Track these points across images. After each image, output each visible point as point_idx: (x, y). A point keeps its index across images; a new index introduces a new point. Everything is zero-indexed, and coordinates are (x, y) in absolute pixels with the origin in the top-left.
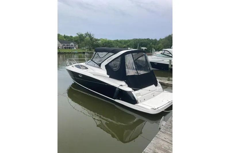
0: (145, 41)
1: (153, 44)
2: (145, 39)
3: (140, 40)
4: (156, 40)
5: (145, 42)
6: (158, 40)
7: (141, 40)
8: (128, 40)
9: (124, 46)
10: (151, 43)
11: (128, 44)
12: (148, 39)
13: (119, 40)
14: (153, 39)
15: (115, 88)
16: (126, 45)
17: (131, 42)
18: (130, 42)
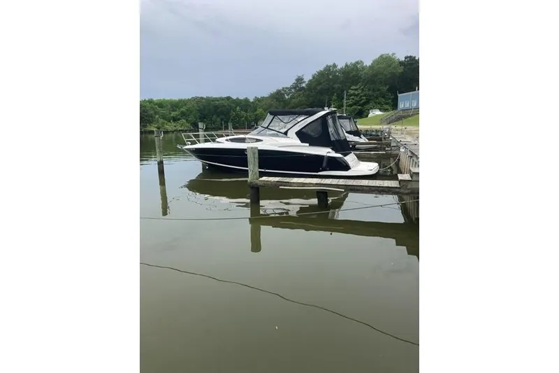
0: (223, 102)
1: (242, 110)
2: (222, 99)
3: (209, 100)
4: (246, 100)
5: (224, 106)
6: (252, 100)
7: (213, 101)
8: (180, 101)
9: (173, 114)
10: (238, 108)
11: (182, 109)
12: (229, 98)
13: (155, 99)
14: (241, 98)
15: (324, 156)
16: (176, 113)
17: (189, 106)
18: (185, 104)
